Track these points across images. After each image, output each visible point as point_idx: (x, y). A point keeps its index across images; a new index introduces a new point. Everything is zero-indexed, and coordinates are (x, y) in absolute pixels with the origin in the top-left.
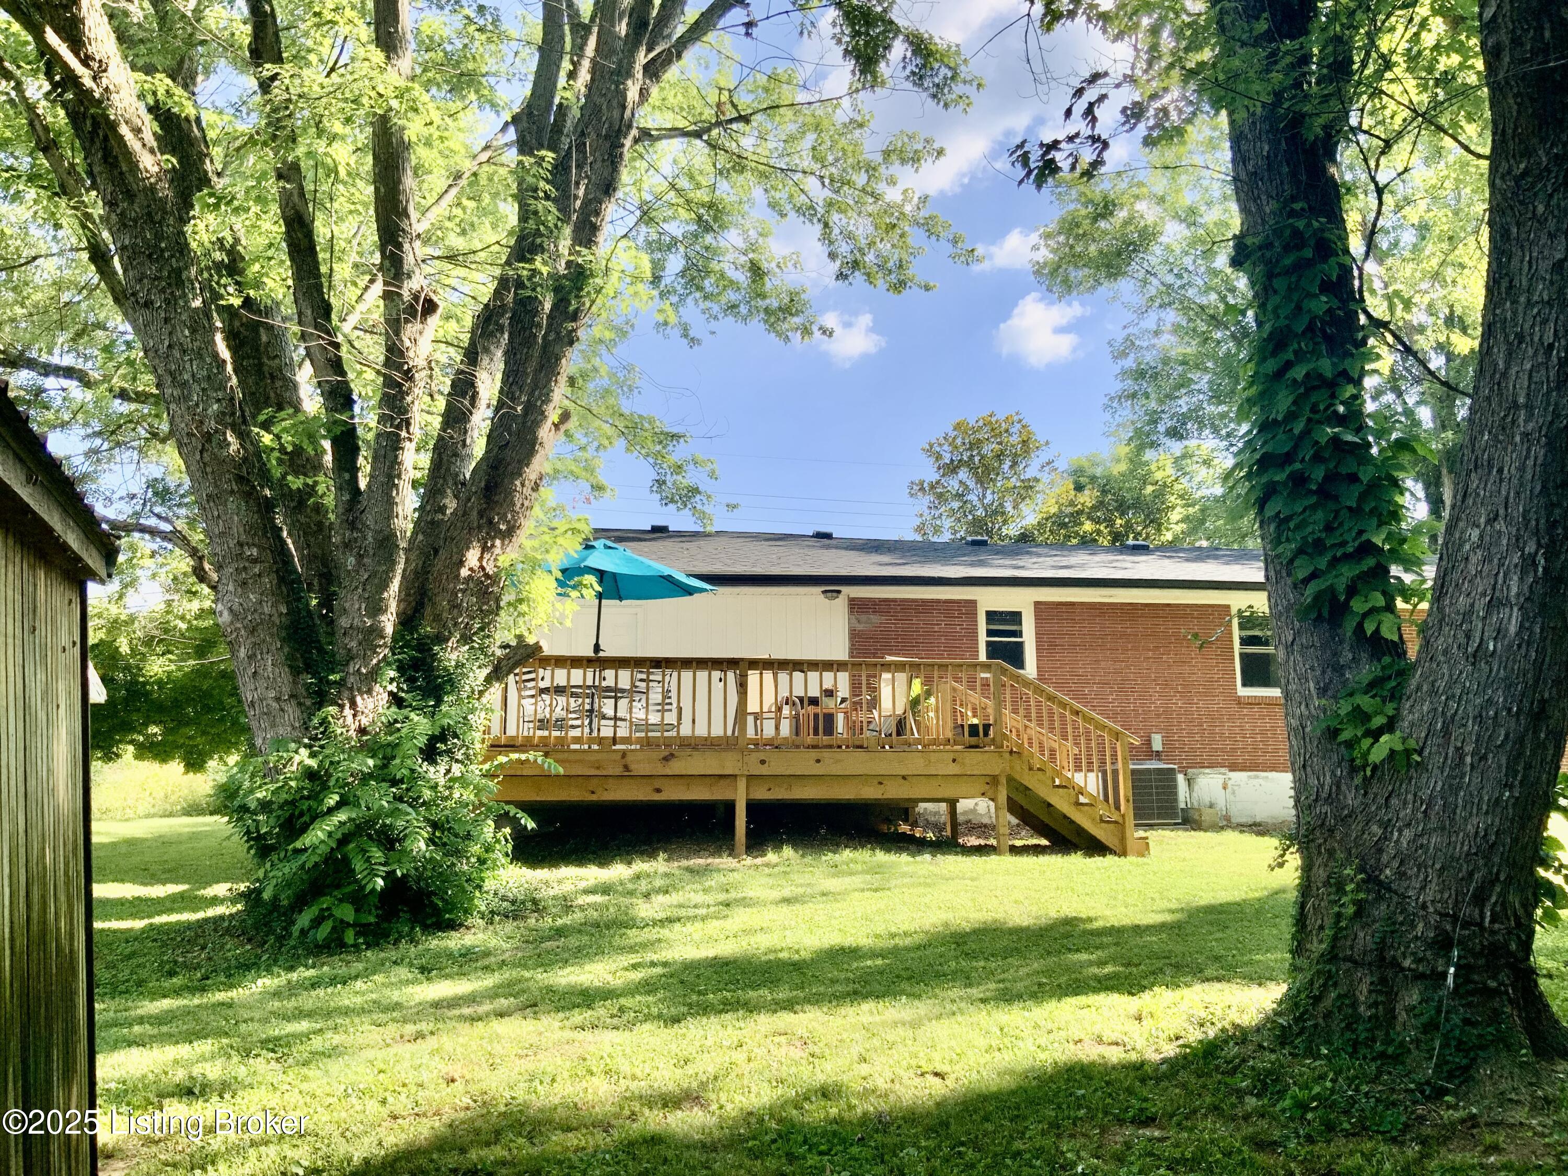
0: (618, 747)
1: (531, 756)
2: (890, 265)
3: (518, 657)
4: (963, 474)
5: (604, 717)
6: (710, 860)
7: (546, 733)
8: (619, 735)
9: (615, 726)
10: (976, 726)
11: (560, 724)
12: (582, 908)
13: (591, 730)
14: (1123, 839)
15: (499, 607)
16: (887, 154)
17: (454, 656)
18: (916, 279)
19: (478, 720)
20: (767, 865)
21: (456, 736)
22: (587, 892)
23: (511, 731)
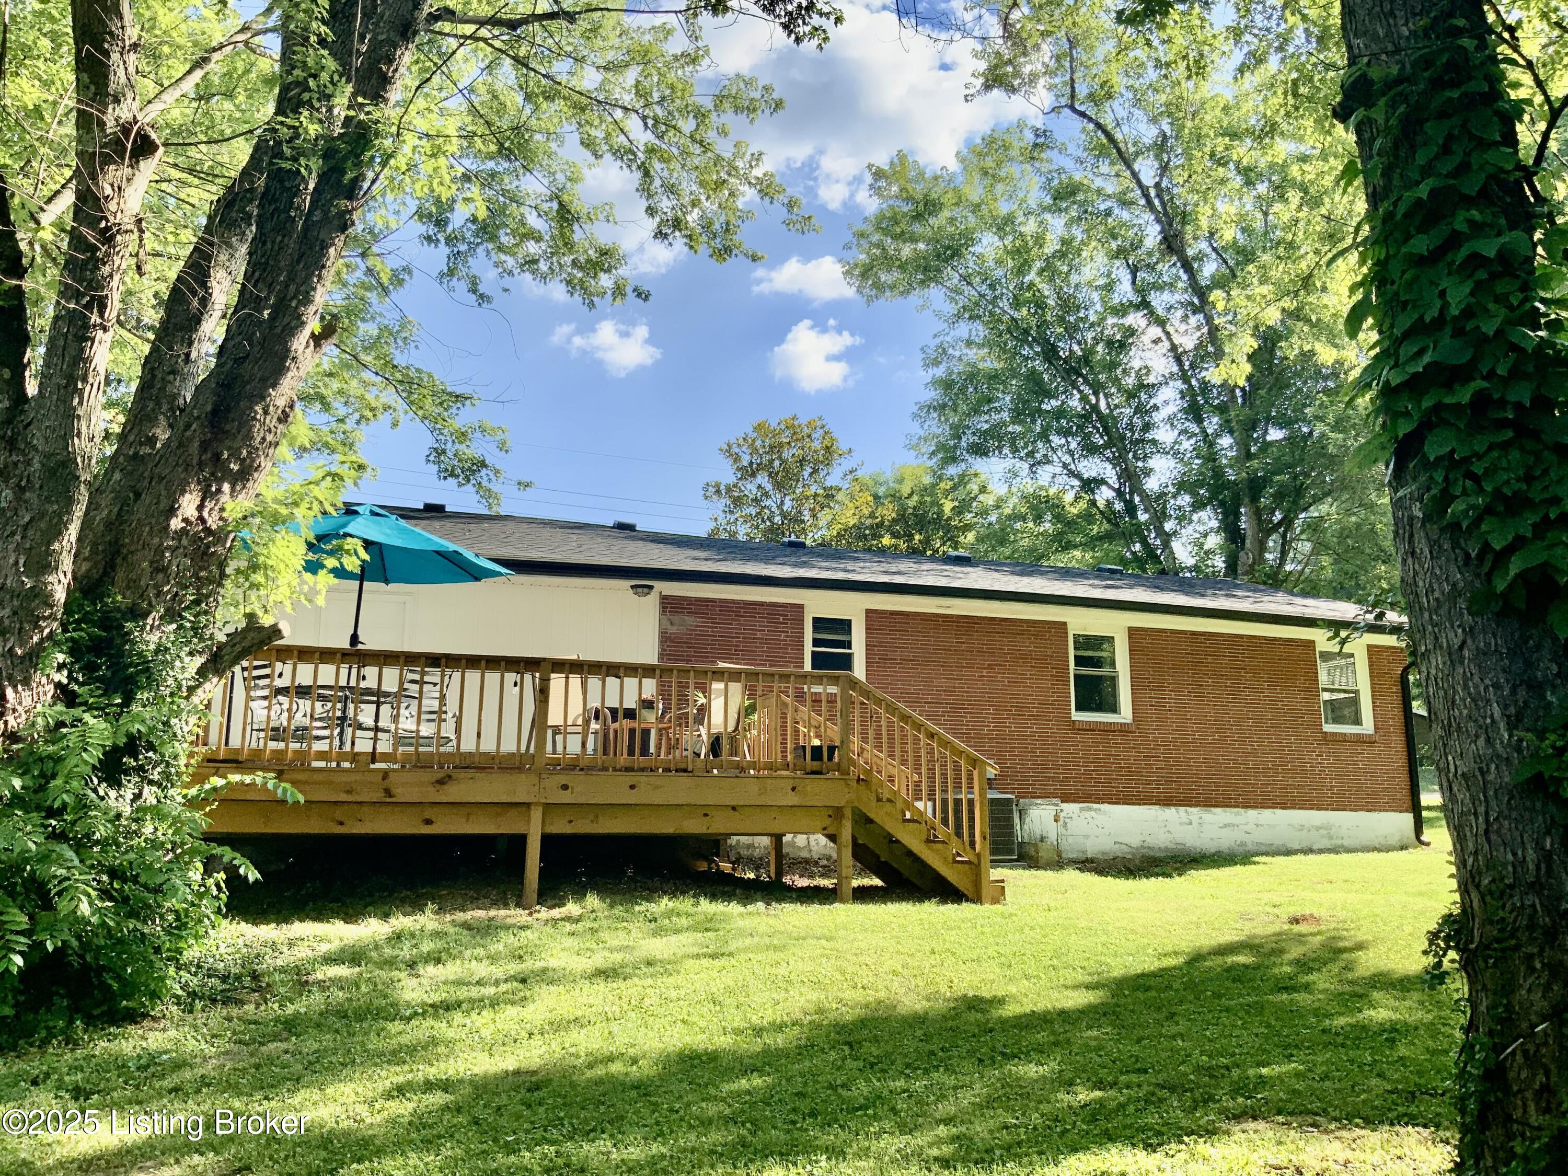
0: (378, 765)
1: (258, 778)
2: (717, 226)
3: (246, 644)
4: (762, 479)
5: (360, 727)
6: (492, 913)
7: (282, 745)
8: (380, 749)
9: (375, 740)
10: (820, 748)
11: (302, 733)
12: (322, 985)
13: (342, 743)
14: (977, 882)
15: (223, 575)
16: (720, 99)
17: (154, 638)
18: (744, 247)
19: (185, 726)
20: (568, 919)
21: (151, 747)
22: (329, 960)
23: (235, 742)
